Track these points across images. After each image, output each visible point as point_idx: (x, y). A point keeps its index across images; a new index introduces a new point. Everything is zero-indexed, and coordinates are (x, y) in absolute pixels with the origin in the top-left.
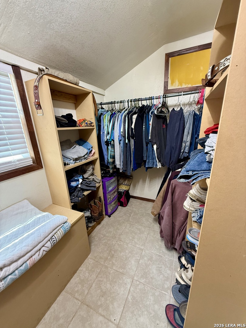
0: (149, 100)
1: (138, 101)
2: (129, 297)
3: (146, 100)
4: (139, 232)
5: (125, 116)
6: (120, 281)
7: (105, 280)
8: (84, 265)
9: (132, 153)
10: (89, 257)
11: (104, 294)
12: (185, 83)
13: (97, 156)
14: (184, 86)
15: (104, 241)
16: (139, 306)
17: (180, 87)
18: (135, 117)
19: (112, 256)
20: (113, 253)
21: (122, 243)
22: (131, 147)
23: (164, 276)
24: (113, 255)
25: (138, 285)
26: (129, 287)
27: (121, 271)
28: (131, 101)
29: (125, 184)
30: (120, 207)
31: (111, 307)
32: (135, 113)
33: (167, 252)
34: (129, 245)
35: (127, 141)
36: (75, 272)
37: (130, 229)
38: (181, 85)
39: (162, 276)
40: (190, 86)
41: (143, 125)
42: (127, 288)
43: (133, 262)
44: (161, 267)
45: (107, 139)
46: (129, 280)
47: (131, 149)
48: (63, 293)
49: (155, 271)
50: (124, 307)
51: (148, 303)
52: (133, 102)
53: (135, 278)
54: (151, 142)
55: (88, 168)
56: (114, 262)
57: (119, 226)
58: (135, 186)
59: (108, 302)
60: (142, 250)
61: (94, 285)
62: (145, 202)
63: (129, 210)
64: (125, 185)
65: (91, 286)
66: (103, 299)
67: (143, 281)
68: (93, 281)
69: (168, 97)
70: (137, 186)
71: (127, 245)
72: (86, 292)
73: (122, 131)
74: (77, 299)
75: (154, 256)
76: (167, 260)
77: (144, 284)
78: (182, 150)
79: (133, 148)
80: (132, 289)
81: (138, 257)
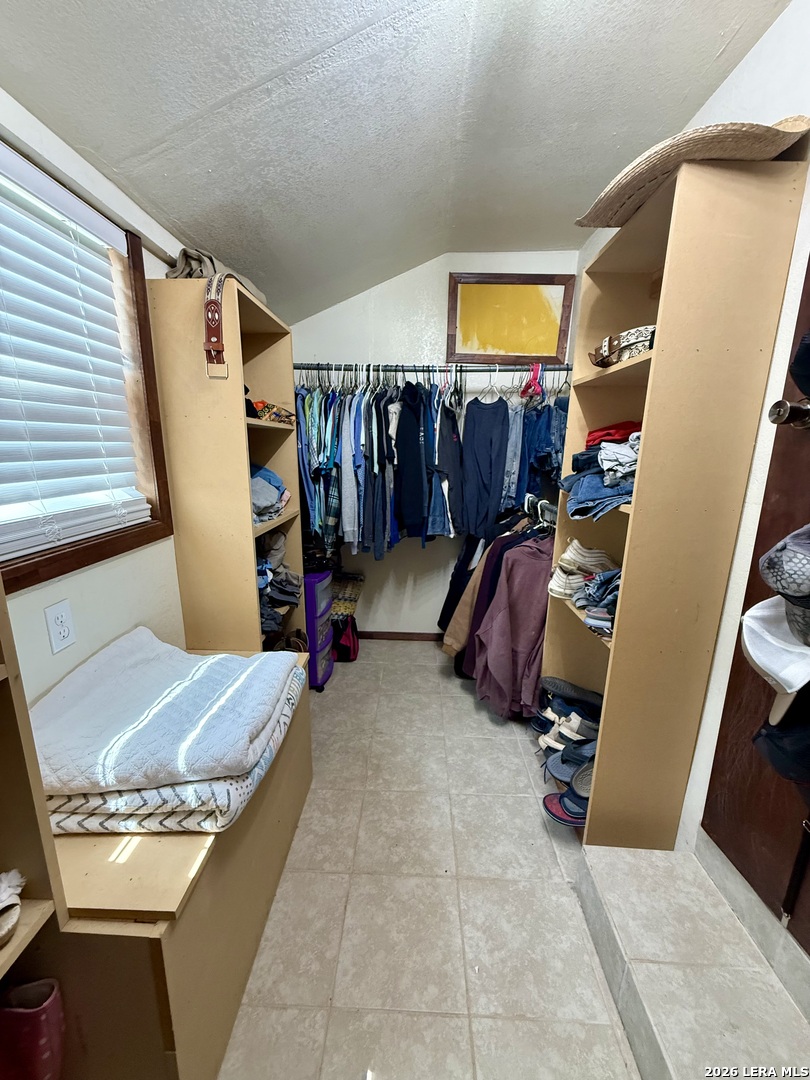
0: (423, 371)
1: (396, 371)
2: (456, 826)
3: (416, 371)
4: (418, 707)
5: (369, 406)
6: (422, 807)
7: (384, 816)
8: (310, 806)
9: (388, 500)
10: (313, 786)
11: (396, 841)
12: (494, 346)
13: (295, 508)
14: (491, 351)
15: (337, 746)
16: (486, 833)
17: (481, 352)
18: (394, 409)
19: (378, 768)
20: (375, 762)
21: (387, 738)
22: (387, 484)
23: (510, 770)
24: (378, 766)
25: (465, 800)
26: (447, 810)
27: (414, 789)
28: (377, 369)
29: (347, 596)
30: (338, 665)
31: (426, 855)
32: (391, 401)
33: (497, 729)
34: (407, 737)
35: (376, 469)
36: (296, 827)
37: (391, 705)
38: (485, 349)
39: (505, 772)
40: (502, 353)
41: (419, 431)
42: (444, 812)
43: (435, 766)
44: (498, 757)
45: (320, 464)
46: (442, 799)
47: (387, 489)
48: (287, 875)
49: (488, 768)
50: (455, 846)
51: (500, 821)
52: (381, 374)
53: (453, 791)
54: (438, 472)
55: (276, 543)
56: (387, 777)
57: (358, 706)
58: (369, 602)
59: (414, 850)
60: (443, 739)
61: (362, 834)
62: (400, 645)
63: (368, 667)
64: (346, 600)
65: (357, 837)
66: (400, 849)
67: (471, 790)
68: (355, 828)
69: (467, 371)
70: (375, 600)
71: (402, 738)
72: (350, 852)
73: (363, 441)
74: (334, 873)
75: (474, 743)
76: (503, 742)
77: (477, 796)
78: (504, 493)
79: (392, 486)
80: (455, 811)
81: (441, 753)
